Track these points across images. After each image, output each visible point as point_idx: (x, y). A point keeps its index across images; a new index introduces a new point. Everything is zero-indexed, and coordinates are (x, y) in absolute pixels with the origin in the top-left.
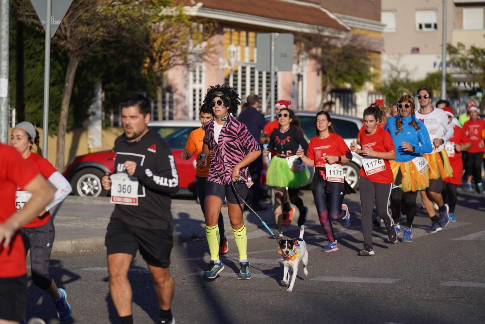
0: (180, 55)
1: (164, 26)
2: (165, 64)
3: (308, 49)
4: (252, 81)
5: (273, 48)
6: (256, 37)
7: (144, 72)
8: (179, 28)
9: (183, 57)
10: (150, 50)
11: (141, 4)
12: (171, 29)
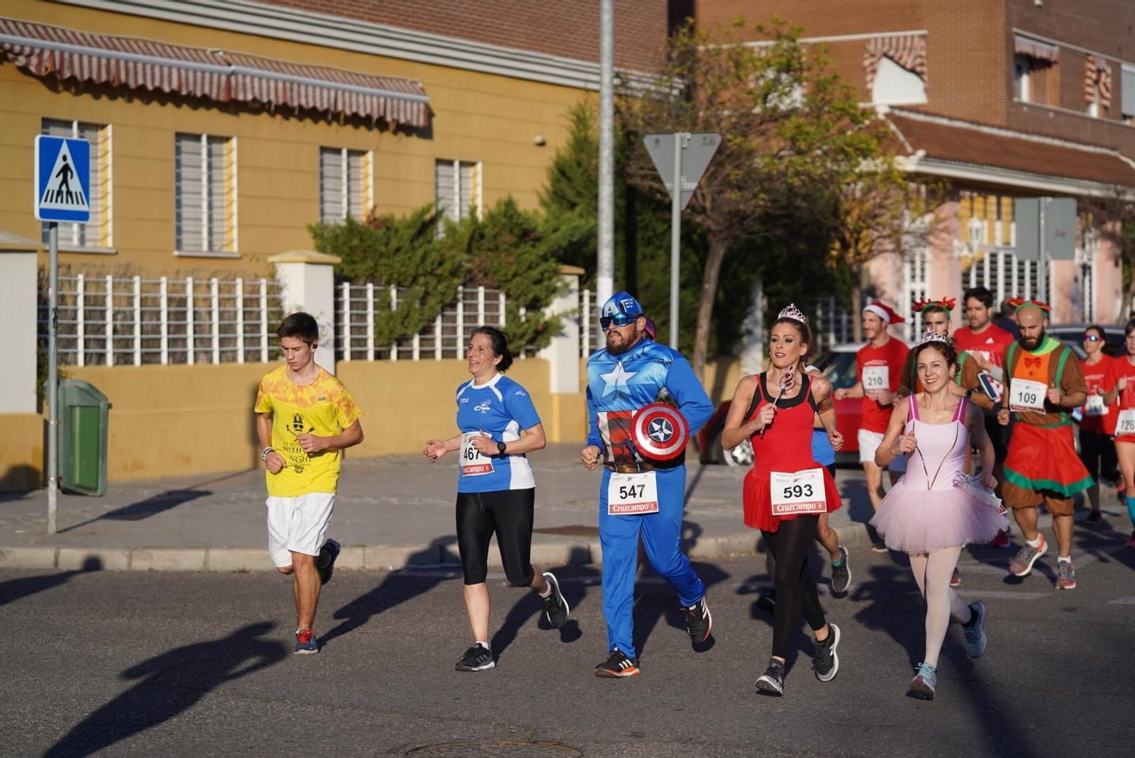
0: (889, 236)
1: (862, 189)
2: (865, 251)
3: (1099, 223)
4: (1008, 277)
5: (1042, 222)
6: (1013, 205)
7: (831, 264)
8: (888, 191)
9: (893, 239)
10: (841, 229)
11: (825, 153)
12: (874, 193)
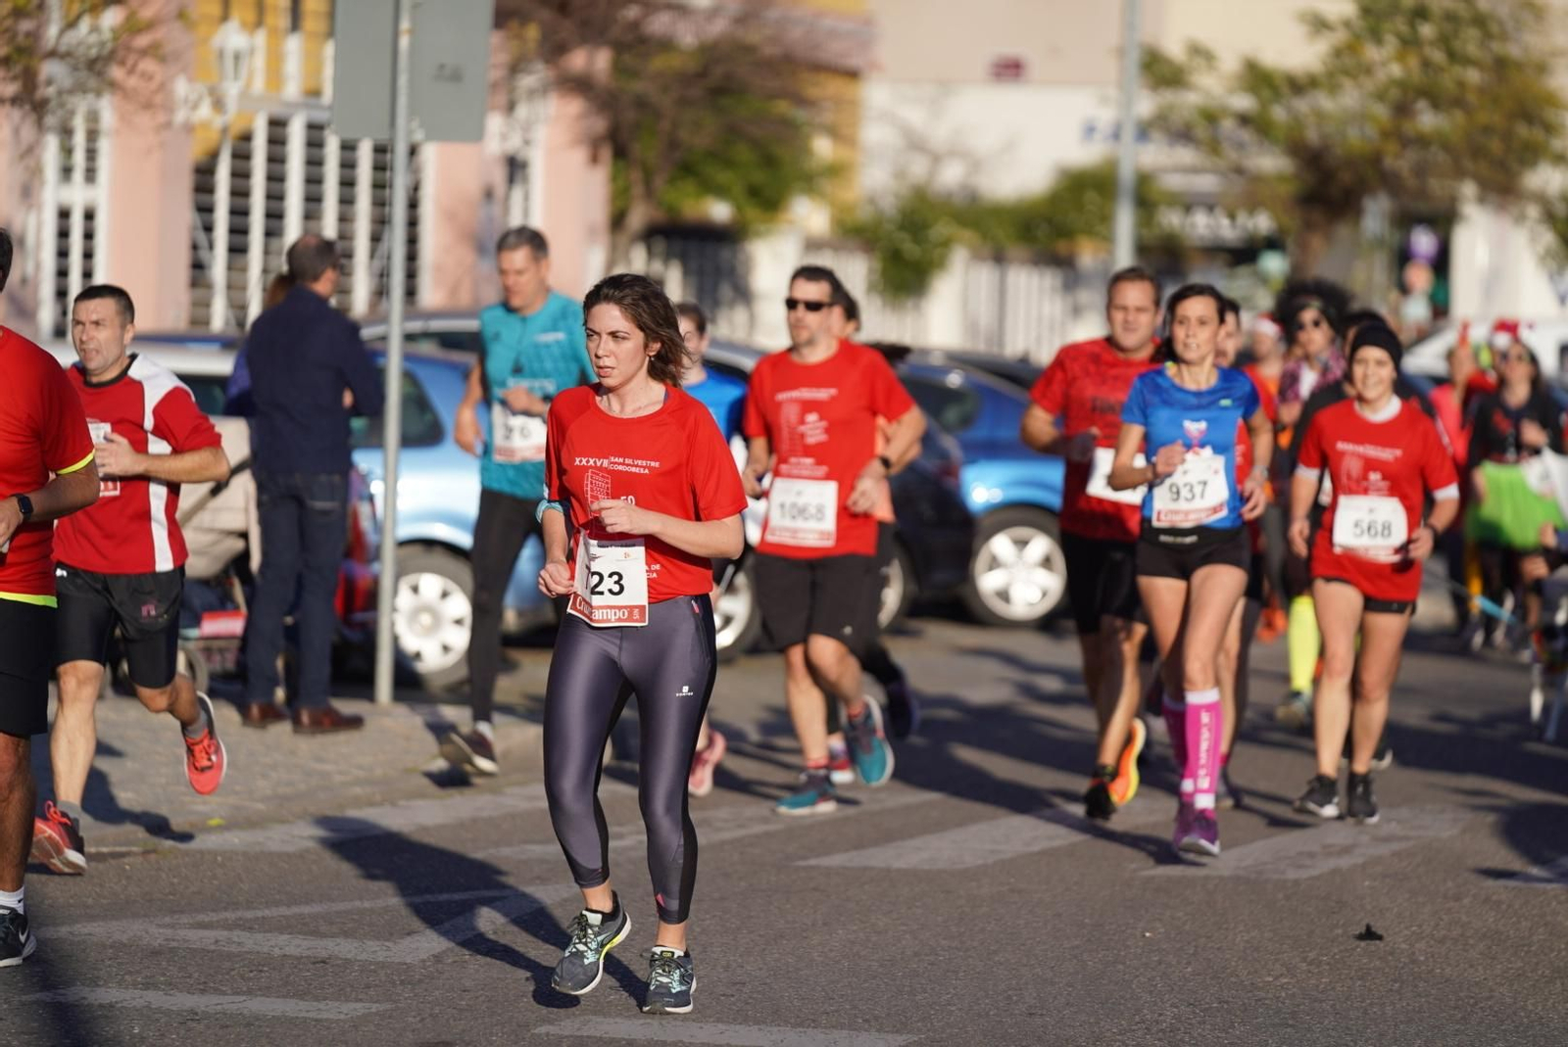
3: (554, 50)
4: (313, 181)
5: (404, 42)
9: (18, 69)
